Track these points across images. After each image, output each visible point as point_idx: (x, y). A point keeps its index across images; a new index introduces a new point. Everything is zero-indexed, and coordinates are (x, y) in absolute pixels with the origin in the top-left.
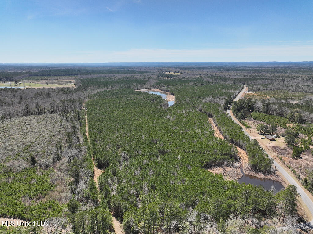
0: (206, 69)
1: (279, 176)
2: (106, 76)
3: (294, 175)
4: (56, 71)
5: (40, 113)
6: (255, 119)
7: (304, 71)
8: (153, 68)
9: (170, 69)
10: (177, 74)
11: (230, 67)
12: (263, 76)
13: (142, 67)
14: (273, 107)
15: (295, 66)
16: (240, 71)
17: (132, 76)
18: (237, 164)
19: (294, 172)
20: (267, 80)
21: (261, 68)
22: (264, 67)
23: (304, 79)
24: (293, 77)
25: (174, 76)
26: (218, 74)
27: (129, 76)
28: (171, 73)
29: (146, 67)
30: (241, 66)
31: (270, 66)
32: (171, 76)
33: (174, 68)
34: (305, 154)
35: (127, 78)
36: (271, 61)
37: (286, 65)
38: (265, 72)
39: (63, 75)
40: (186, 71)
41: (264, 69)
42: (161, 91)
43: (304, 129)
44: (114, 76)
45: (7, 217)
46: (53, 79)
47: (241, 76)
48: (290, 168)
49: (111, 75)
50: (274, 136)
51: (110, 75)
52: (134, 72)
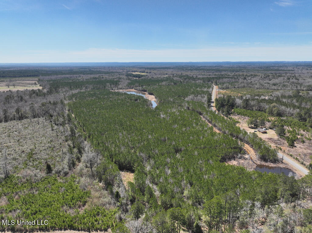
0: (170, 69)
1: (286, 164)
2: (71, 77)
3: (298, 161)
4: (10, 72)
5: (21, 118)
6: (239, 115)
7: (258, 70)
8: (117, 68)
9: (135, 69)
10: (143, 74)
11: (191, 67)
12: (226, 75)
13: (104, 67)
14: (252, 103)
15: (248, 66)
16: (202, 71)
17: (99, 76)
18: (247, 156)
19: (297, 159)
20: (231, 79)
21: (219, 68)
22: (221, 67)
23: (262, 77)
24: (252, 75)
25: (142, 76)
26: (184, 73)
27: (97, 76)
28: (136, 73)
29: (109, 67)
30: (200, 66)
31: (226, 66)
32: (139, 76)
33: (138, 68)
34: (297, 143)
35: (95, 78)
36: (224, 61)
37: (240, 65)
38: (225, 71)
39: (21, 76)
40: (152, 71)
41: (222, 68)
42: (136, 91)
43: (285, 121)
44: (80, 76)
45: (56, 230)
46: (11, 81)
47: (206, 75)
48: (291, 156)
49: (77, 75)
50: (263, 129)
51: (75, 76)
52: (99, 72)
